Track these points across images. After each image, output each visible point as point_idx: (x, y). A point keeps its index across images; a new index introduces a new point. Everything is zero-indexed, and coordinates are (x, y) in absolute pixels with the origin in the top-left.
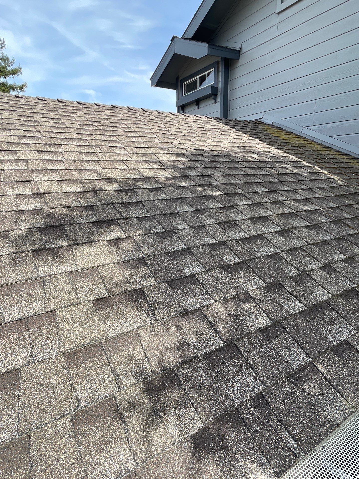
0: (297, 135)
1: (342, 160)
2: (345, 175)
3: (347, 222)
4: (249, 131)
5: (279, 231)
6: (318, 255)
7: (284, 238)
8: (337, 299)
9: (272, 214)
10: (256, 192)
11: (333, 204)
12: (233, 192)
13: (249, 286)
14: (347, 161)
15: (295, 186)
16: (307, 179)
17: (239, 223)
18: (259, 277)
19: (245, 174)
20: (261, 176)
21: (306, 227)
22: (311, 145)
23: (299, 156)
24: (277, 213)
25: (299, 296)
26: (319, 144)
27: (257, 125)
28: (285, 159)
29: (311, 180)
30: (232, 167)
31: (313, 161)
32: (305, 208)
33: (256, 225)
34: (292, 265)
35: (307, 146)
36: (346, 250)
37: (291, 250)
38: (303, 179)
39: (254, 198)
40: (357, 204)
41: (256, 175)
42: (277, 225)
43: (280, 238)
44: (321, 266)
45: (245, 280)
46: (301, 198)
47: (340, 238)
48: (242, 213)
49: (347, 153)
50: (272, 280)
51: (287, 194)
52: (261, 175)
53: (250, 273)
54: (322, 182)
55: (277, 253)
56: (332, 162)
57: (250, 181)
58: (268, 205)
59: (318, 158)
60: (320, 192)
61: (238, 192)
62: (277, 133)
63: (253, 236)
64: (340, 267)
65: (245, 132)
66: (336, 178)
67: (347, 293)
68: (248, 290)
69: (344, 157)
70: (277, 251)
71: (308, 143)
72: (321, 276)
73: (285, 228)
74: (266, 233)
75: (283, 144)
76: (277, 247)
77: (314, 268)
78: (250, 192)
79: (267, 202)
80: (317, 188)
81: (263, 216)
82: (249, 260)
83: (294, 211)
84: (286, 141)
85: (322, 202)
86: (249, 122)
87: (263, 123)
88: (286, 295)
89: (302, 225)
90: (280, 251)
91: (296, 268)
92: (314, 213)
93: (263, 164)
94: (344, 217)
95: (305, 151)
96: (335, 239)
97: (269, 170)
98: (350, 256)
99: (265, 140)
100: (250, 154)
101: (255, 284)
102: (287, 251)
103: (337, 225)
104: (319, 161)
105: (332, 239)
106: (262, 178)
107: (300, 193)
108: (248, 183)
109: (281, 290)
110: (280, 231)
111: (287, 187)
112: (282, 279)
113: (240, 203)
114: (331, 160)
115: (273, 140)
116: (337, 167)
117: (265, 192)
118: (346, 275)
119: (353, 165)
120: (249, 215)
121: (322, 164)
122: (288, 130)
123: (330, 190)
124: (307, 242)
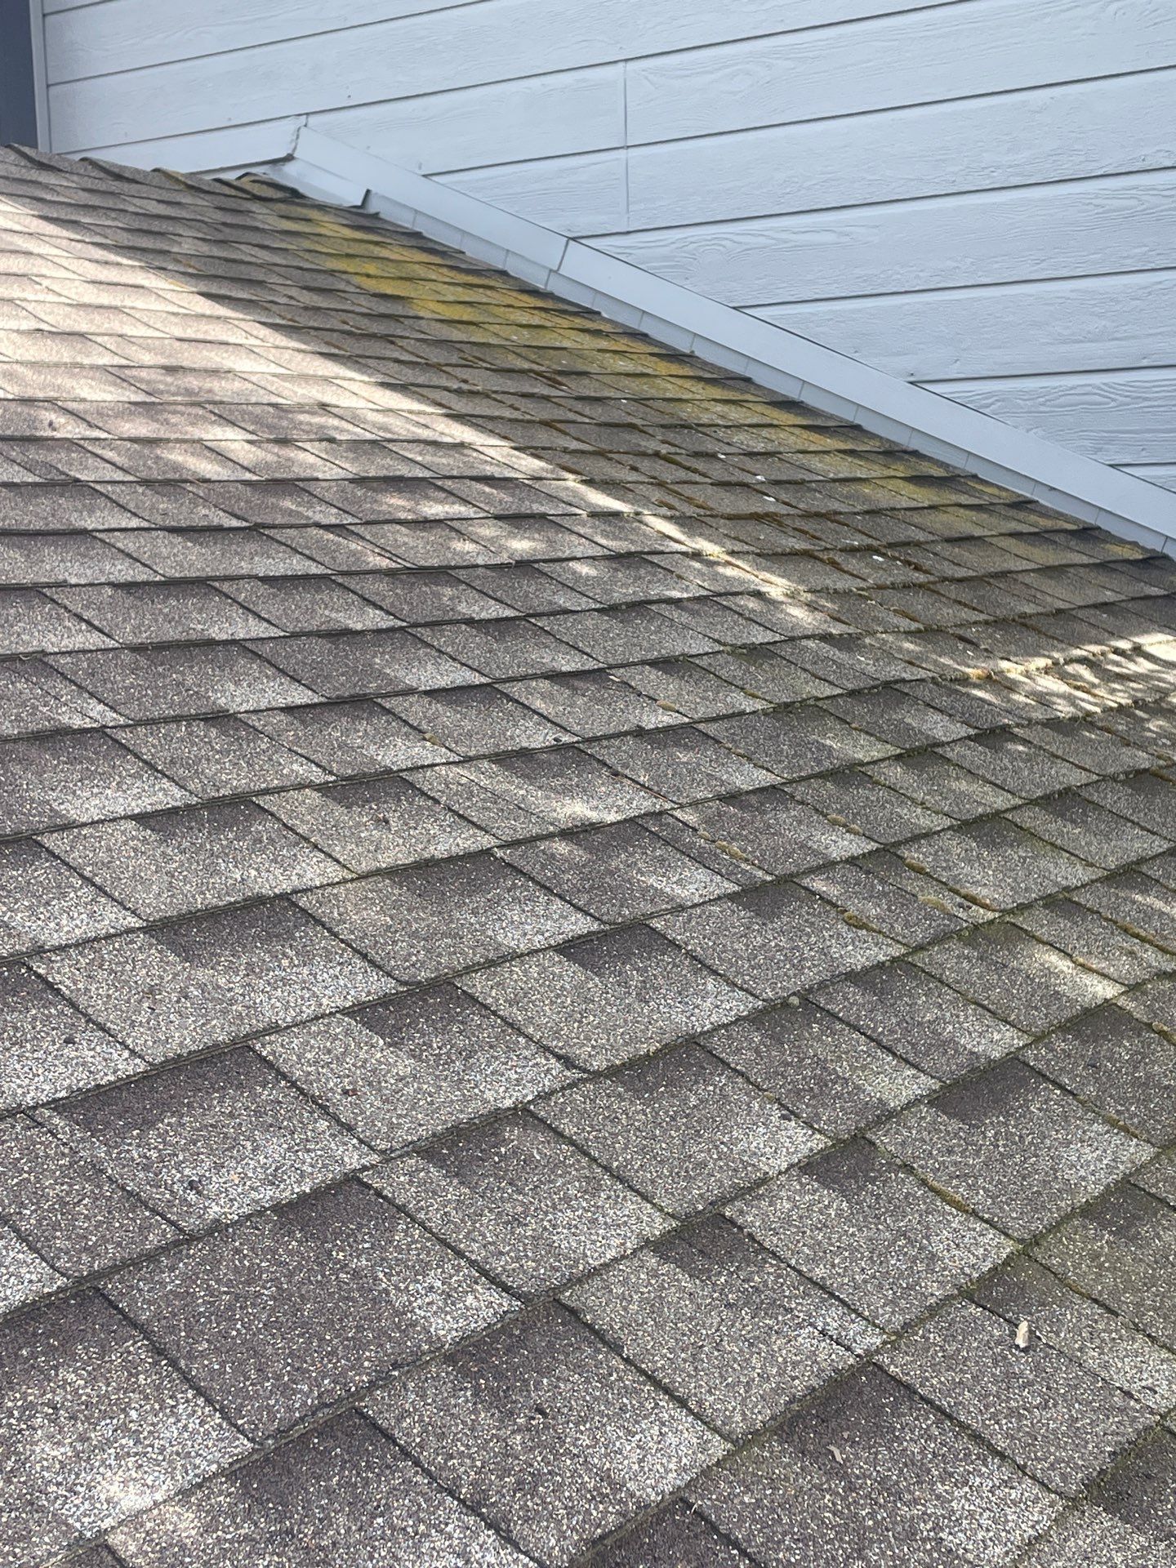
0: (534, 292)
1: (815, 463)
2: (834, 564)
3: (833, 891)
4: (187, 247)
5: (373, 1005)
6: (643, 1150)
7: (412, 1054)
8: (758, 1462)
9: (334, 872)
10: (219, 718)
11: (748, 767)
12: (32, 727)
13: (115, 1489)
14: (845, 468)
15: (507, 658)
16: (585, 603)
17: (63, 974)
18: (200, 1392)
19: (142, 575)
20: (263, 589)
21: (570, 948)
22: (622, 365)
23: (543, 437)
24: (365, 866)
25: (503, 1496)
26: (674, 356)
27: (255, 207)
28: (445, 462)
29: (611, 610)
30: (39, 525)
31: (633, 476)
32: (568, 811)
33: (203, 975)
34: (460, 1254)
35: (593, 369)
36: (823, 1085)
37: (457, 1134)
38: (562, 600)
39: (197, 761)
40: (898, 757)
41: (226, 587)
42: (364, 956)
43: (377, 1051)
44: (658, 1226)
45: (83, 1439)
46: (539, 737)
47: (785, 1004)
48: (100, 888)
49: (849, 415)
50: (304, 1396)
51: (447, 716)
52: (266, 580)
53: (131, 1369)
54: (685, 618)
55: (352, 1179)
56: (748, 479)
57: (172, 633)
58: (305, 809)
59: (664, 450)
60: (667, 687)
61: (77, 722)
62: (393, 271)
63: (175, 1066)
64: (787, 1221)
65: (156, 258)
66: (776, 586)
67: (826, 1402)
68: (108, 1523)
69: (831, 443)
70: (353, 1160)
71: (604, 344)
72: (654, 1306)
73: (423, 975)
74: (274, 1029)
75: (436, 356)
76: (350, 1129)
77: (610, 1254)
78: (166, 720)
79: (300, 787)
80: (654, 663)
81: (260, 900)
82: (134, 1263)
83: (486, 841)
84: (456, 334)
85: (683, 757)
86: (191, 185)
87: (295, 193)
88: (400, 1507)
89: (538, 941)
90: (375, 1158)
91: (484, 1273)
92: (628, 841)
93: (288, 504)
94: (816, 853)
95: (579, 406)
96: (755, 1019)
97: (323, 547)
98: (846, 1126)
99: (304, 320)
100: (195, 421)
101: (168, 1461)
102: (428, 1150)
103: (773, 915)
104: (669, 474)
105: (739, 1020)
106: (272, 608)
107: (538, 704)
108: (161, 647)
109: (369, 1467)
110: (385, 1001)
111: (448, 665)
112: (381, 1380)
113: (85, 805)
114: (749, 464)
115: (364, 323)
116: (783, 510)
117: (288, 710)
118: (819, 1272)
119: (882, 497)
120: (155, 901)
121: (687, 491)
122: (474, 252)
123: (732, 669)
124: (567, 1062)
